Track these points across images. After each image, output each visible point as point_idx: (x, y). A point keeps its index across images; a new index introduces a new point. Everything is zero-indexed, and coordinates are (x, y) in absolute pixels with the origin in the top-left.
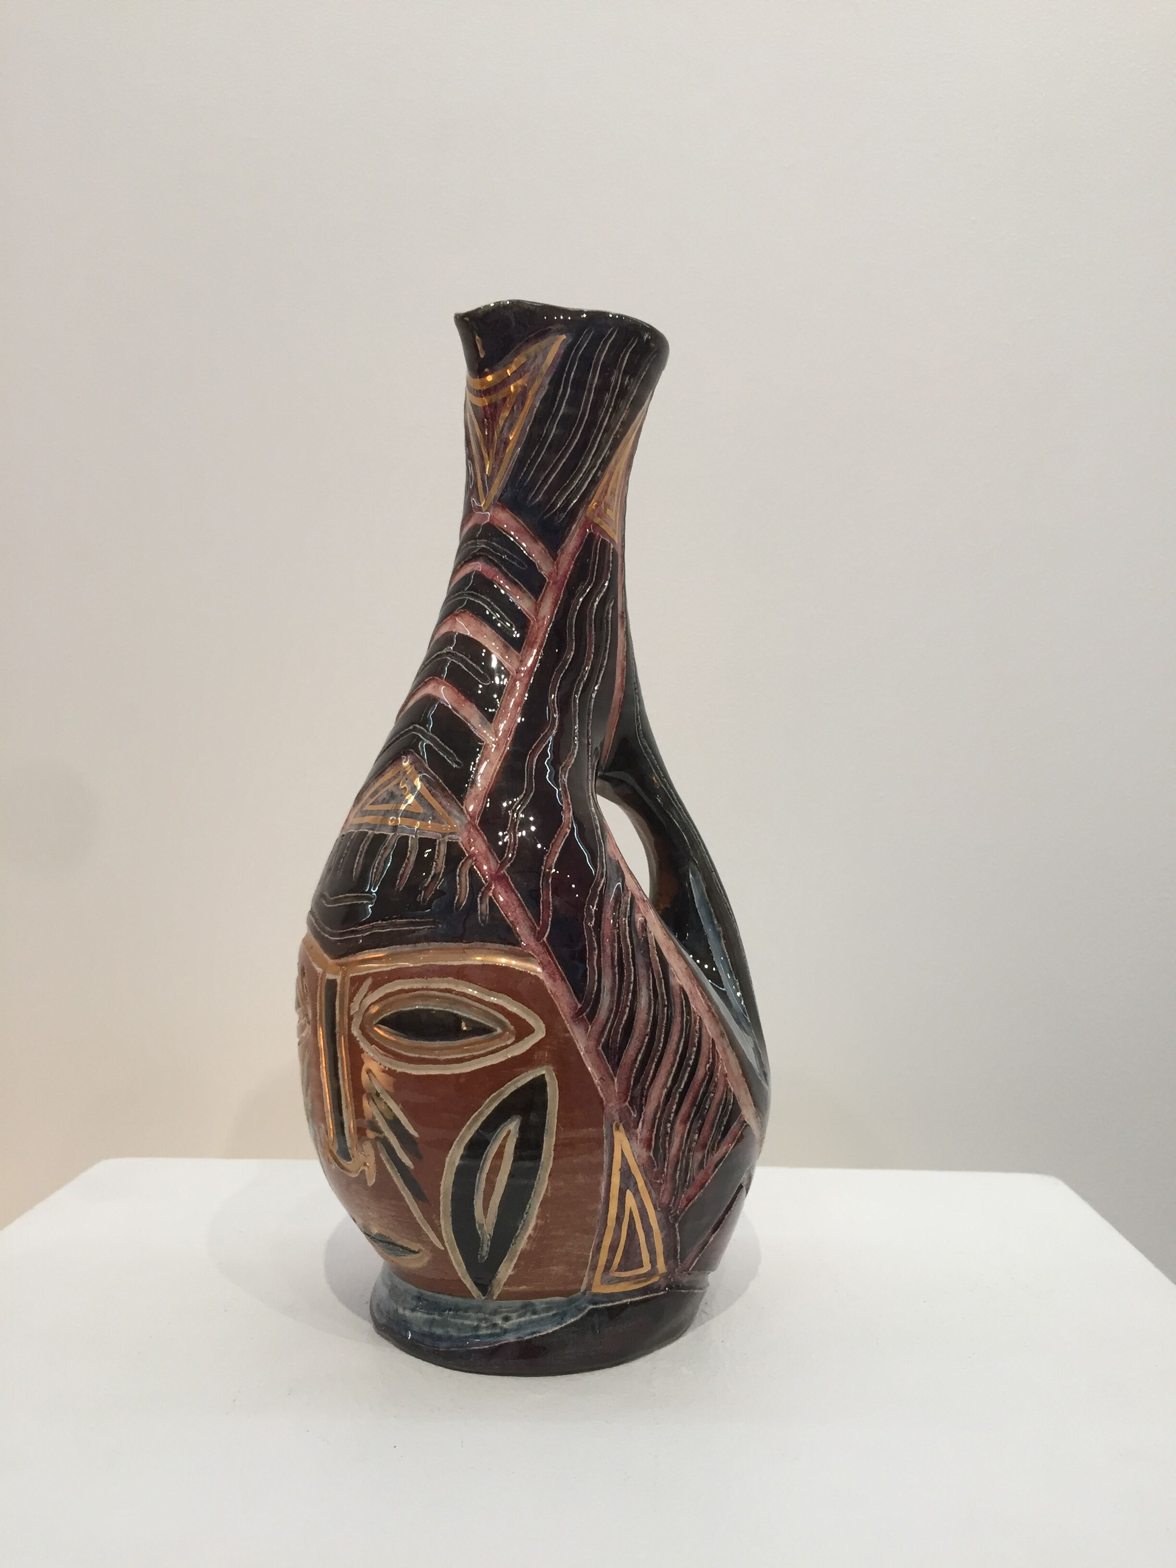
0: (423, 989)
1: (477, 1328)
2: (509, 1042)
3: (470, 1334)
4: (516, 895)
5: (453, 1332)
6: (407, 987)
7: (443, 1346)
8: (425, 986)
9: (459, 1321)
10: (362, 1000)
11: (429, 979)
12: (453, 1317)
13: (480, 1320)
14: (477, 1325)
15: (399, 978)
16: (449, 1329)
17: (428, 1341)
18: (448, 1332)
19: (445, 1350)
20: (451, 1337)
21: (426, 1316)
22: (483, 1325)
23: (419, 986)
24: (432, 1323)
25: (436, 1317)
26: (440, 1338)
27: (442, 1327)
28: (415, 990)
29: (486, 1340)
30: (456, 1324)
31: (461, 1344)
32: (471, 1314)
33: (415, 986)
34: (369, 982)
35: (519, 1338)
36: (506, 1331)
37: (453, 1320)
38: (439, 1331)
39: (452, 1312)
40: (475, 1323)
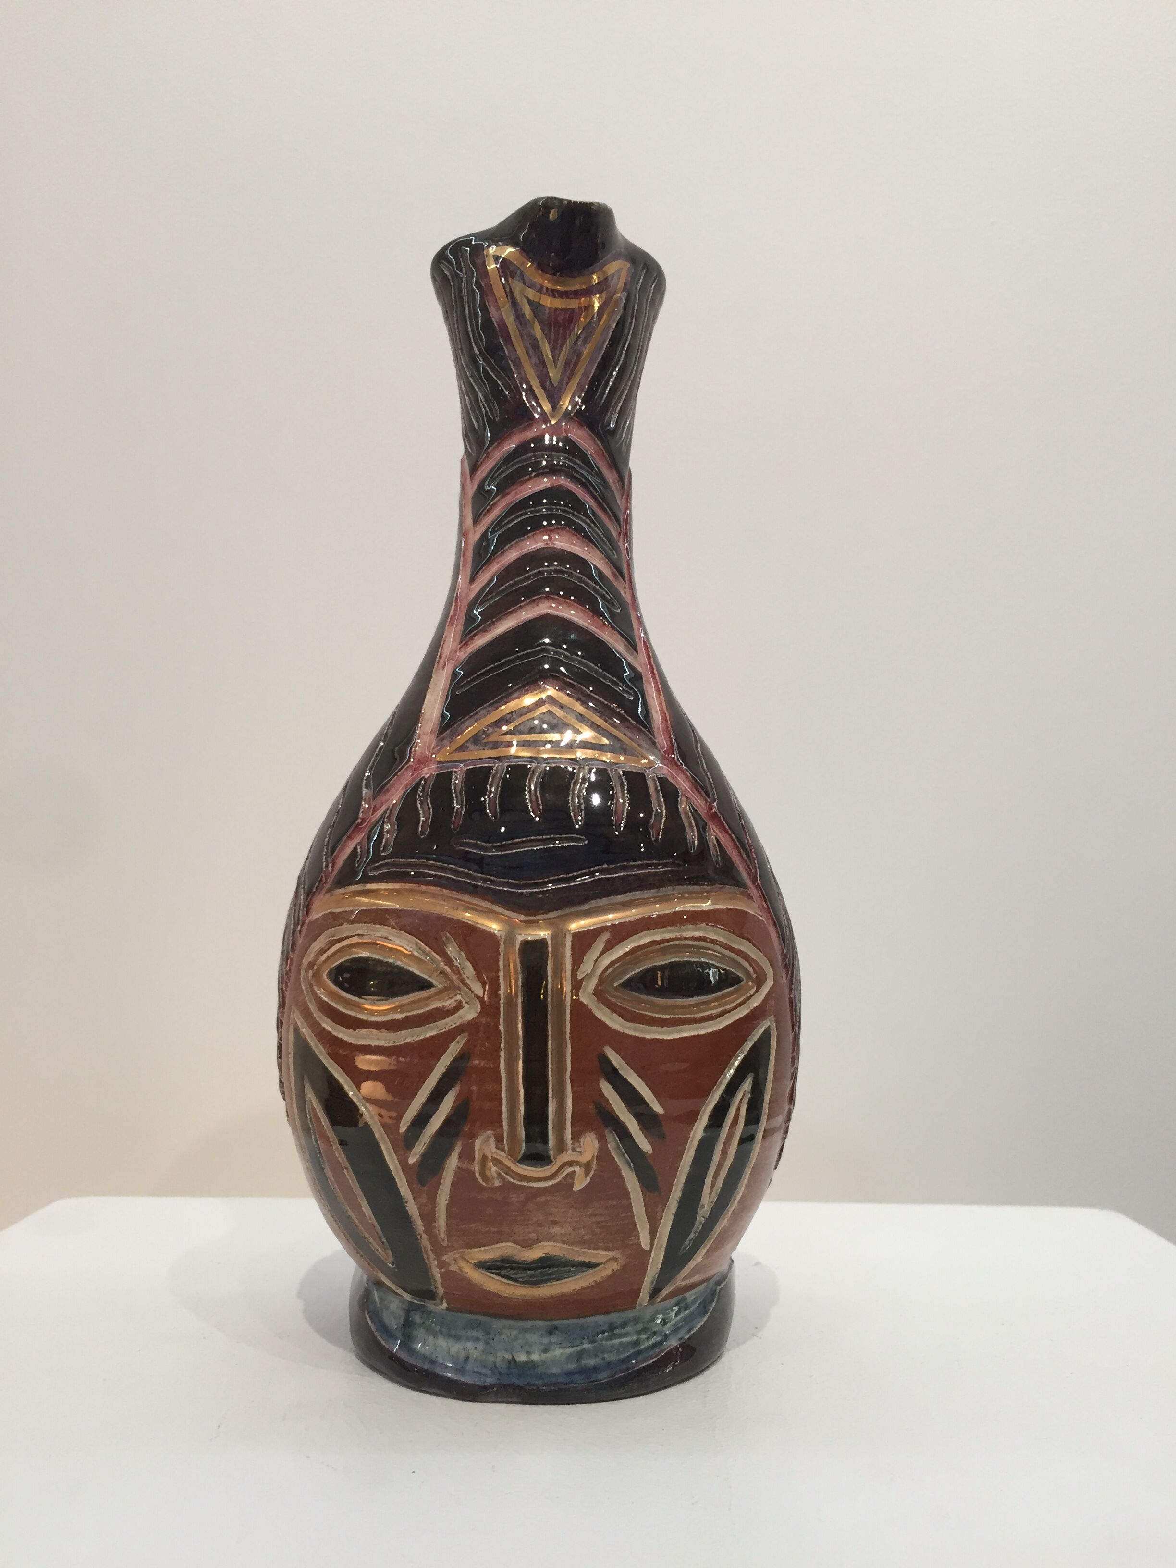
0: (677, 939)
1: (637, 1343)
2: (752, 992)
3: (631, 1352)
4: (730, 835)
5: (612, 1357)
6: (658, 938)
7: (603, 1377)
8: (678, 935)
9: (617, 1341)
10: (598, 958)
11: (682, 927)
12: (610, 1338)
13: (639, 1333)
14: (637, 1340)
15: (648, 928)
16: (606, 1355)
17: (578, 1378)
18: (603, 1359)
19: (608, 1380)
20: (609, 1363)
21: (569, 1350)
22: (644, 1336)
23: (673, 936)
24: (580, 1355)
25: (586, 1346)
26: (596, 1369)
27: (596, 1356)
28: (668, 941)
29: (650, 1353)
30: (612, 1346)
31: (624, 1366)
32: (628, 1329)
33: (667, 936)
34: (606, 936)
35: (680, 1339)
36: (666, 1337)
37: (609, 1343)
38: (591, 1362)
39: (606, 1334)
40: (635, 1338)
